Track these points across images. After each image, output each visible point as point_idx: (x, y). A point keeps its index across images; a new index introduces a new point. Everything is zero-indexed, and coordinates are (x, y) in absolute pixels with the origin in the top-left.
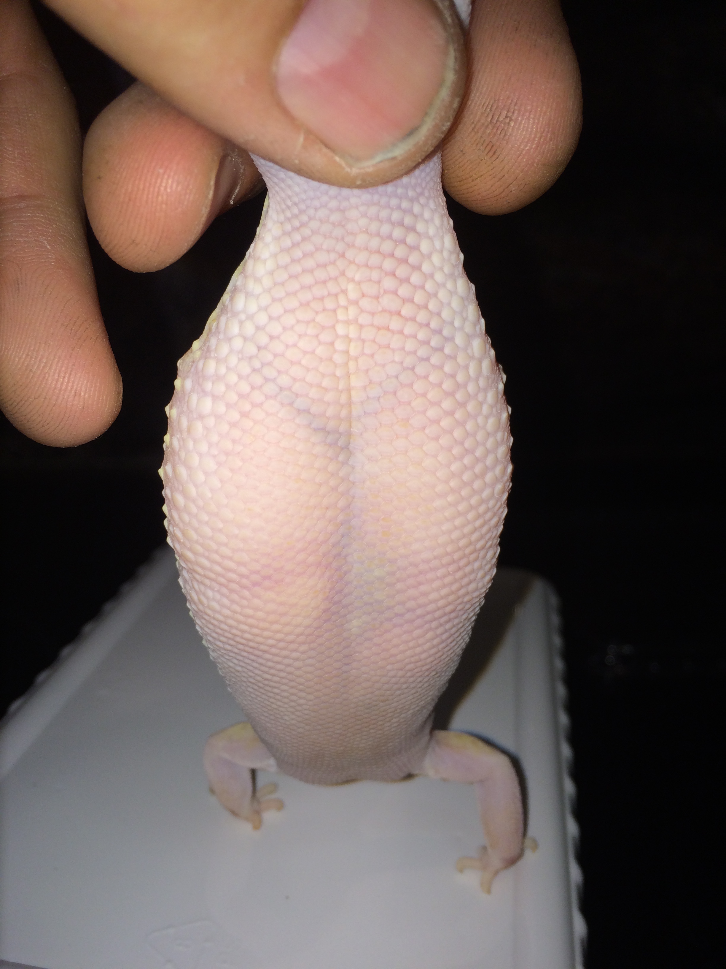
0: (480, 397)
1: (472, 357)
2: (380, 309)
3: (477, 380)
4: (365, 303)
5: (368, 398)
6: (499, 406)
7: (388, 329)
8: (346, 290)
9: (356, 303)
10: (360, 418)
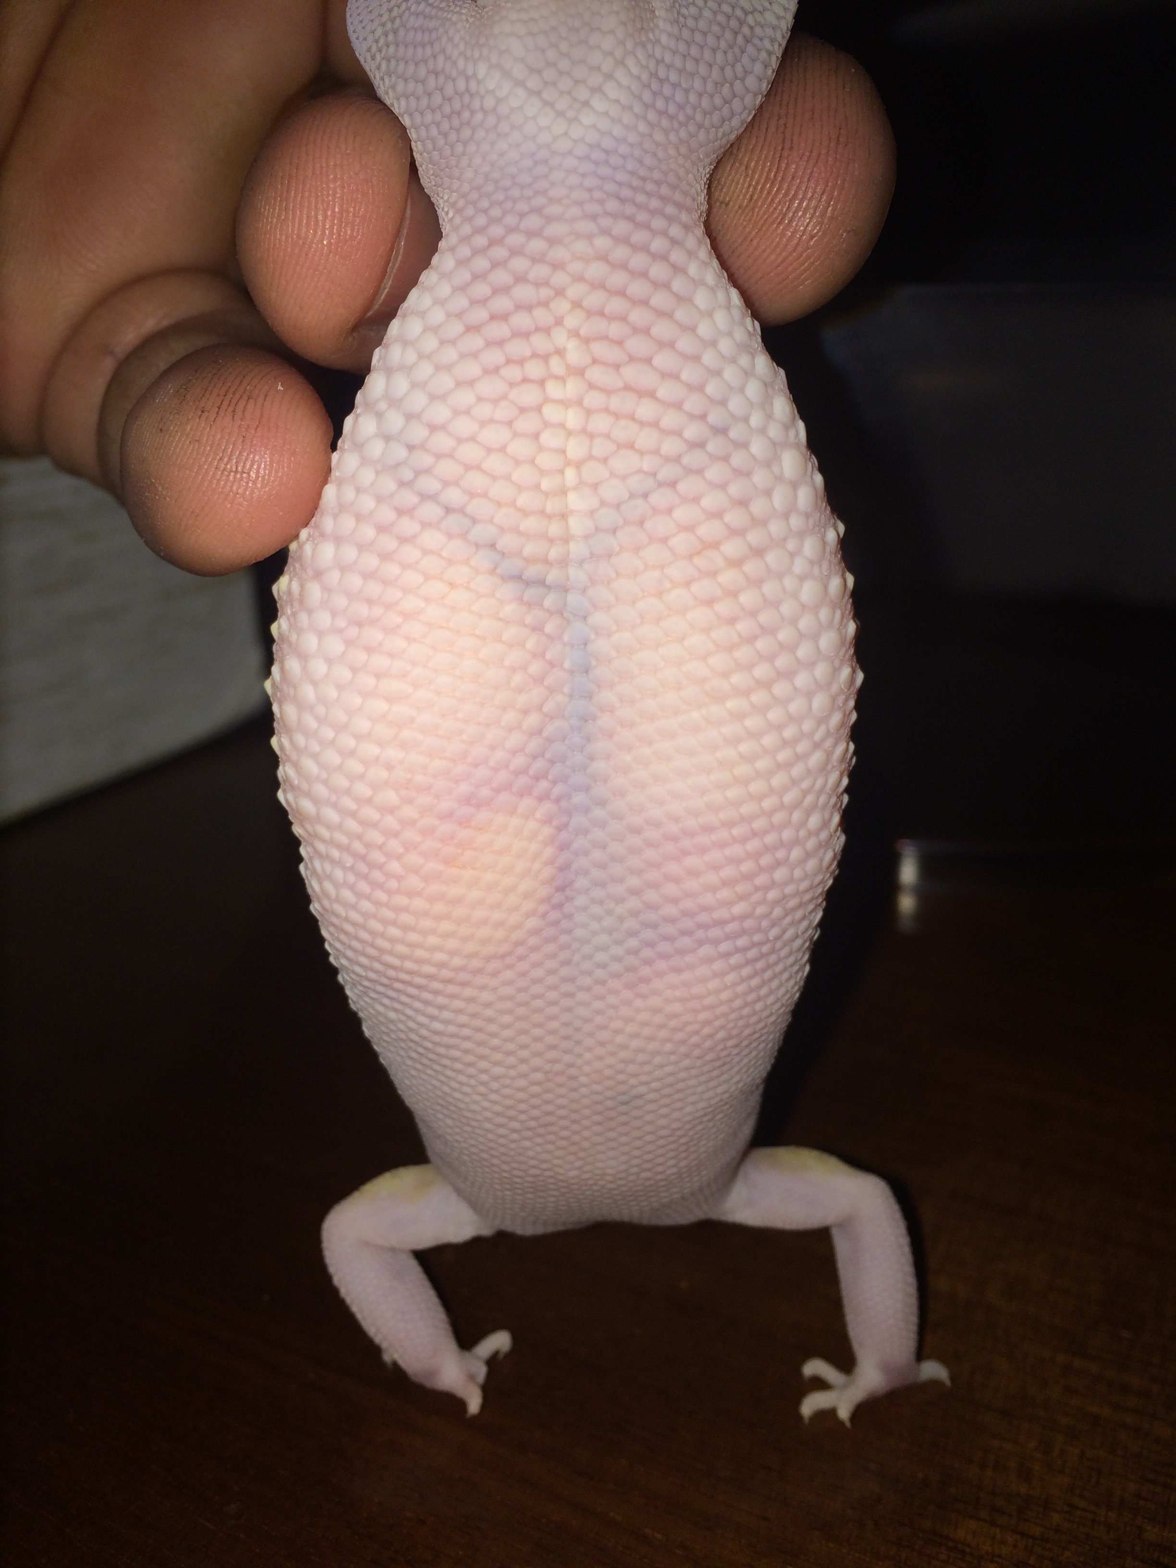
0: (791, 545)
1: (779, 479)
2: (620, 384)
3: (786, 516)
4: (596, 374)
5: (597, 530)
6: (825, 565)
7: (633, 418)
8: (565, 349)
9: (580, 372)
10: (582, 564)
